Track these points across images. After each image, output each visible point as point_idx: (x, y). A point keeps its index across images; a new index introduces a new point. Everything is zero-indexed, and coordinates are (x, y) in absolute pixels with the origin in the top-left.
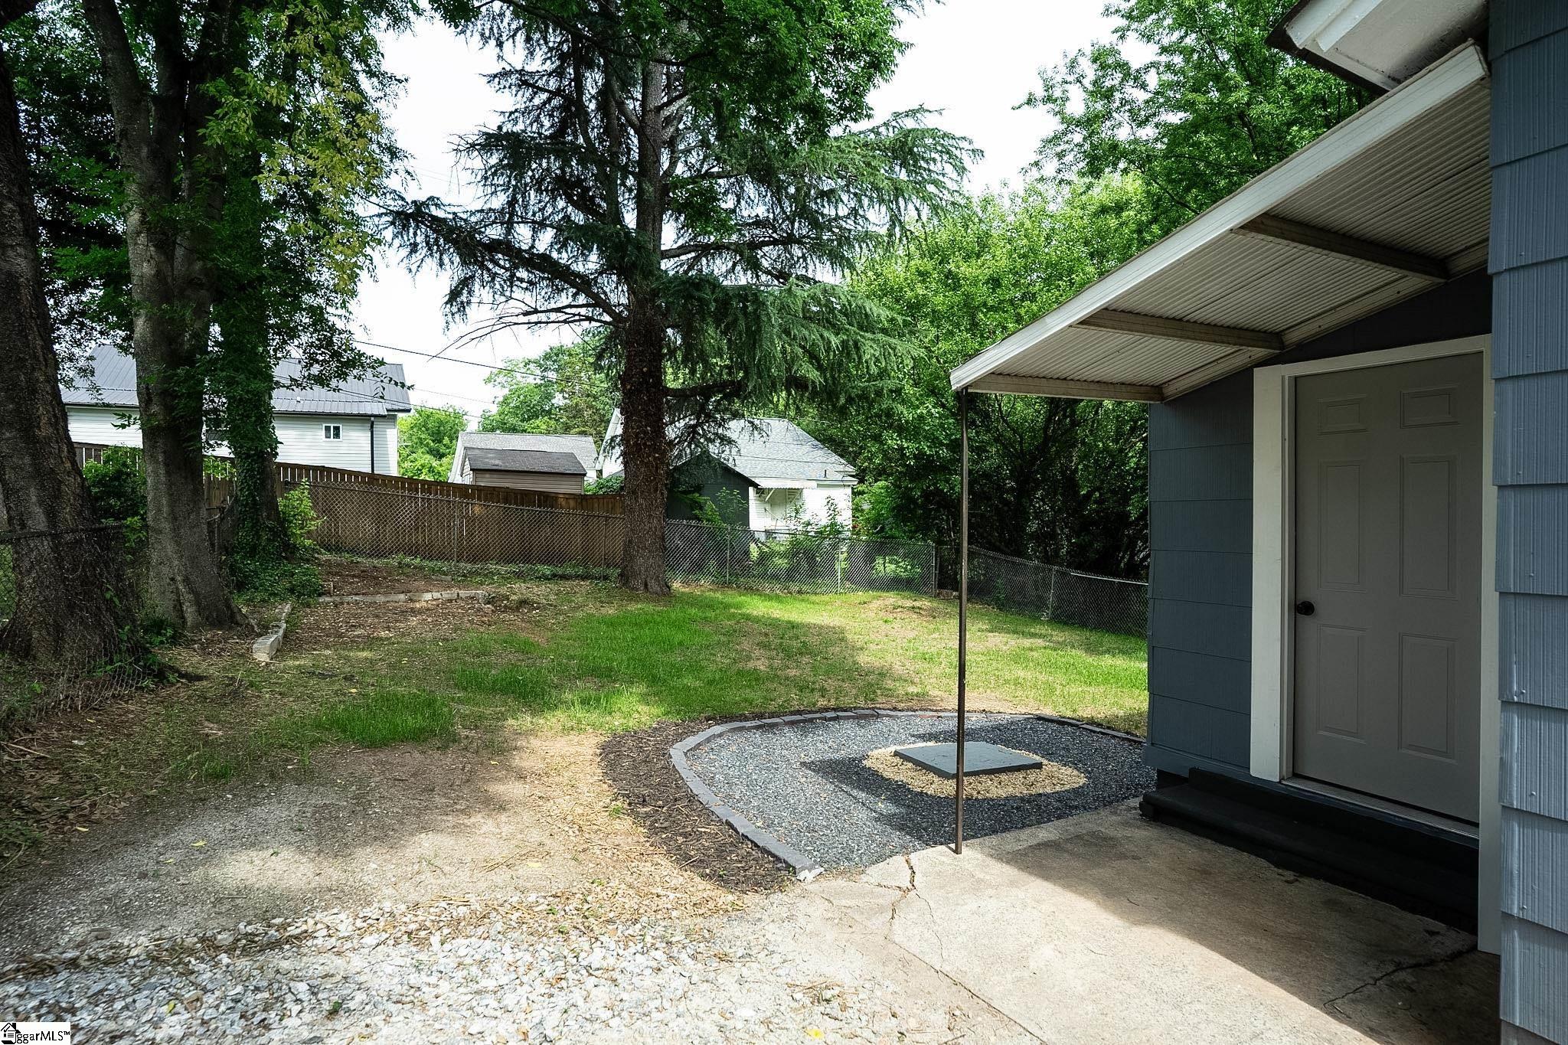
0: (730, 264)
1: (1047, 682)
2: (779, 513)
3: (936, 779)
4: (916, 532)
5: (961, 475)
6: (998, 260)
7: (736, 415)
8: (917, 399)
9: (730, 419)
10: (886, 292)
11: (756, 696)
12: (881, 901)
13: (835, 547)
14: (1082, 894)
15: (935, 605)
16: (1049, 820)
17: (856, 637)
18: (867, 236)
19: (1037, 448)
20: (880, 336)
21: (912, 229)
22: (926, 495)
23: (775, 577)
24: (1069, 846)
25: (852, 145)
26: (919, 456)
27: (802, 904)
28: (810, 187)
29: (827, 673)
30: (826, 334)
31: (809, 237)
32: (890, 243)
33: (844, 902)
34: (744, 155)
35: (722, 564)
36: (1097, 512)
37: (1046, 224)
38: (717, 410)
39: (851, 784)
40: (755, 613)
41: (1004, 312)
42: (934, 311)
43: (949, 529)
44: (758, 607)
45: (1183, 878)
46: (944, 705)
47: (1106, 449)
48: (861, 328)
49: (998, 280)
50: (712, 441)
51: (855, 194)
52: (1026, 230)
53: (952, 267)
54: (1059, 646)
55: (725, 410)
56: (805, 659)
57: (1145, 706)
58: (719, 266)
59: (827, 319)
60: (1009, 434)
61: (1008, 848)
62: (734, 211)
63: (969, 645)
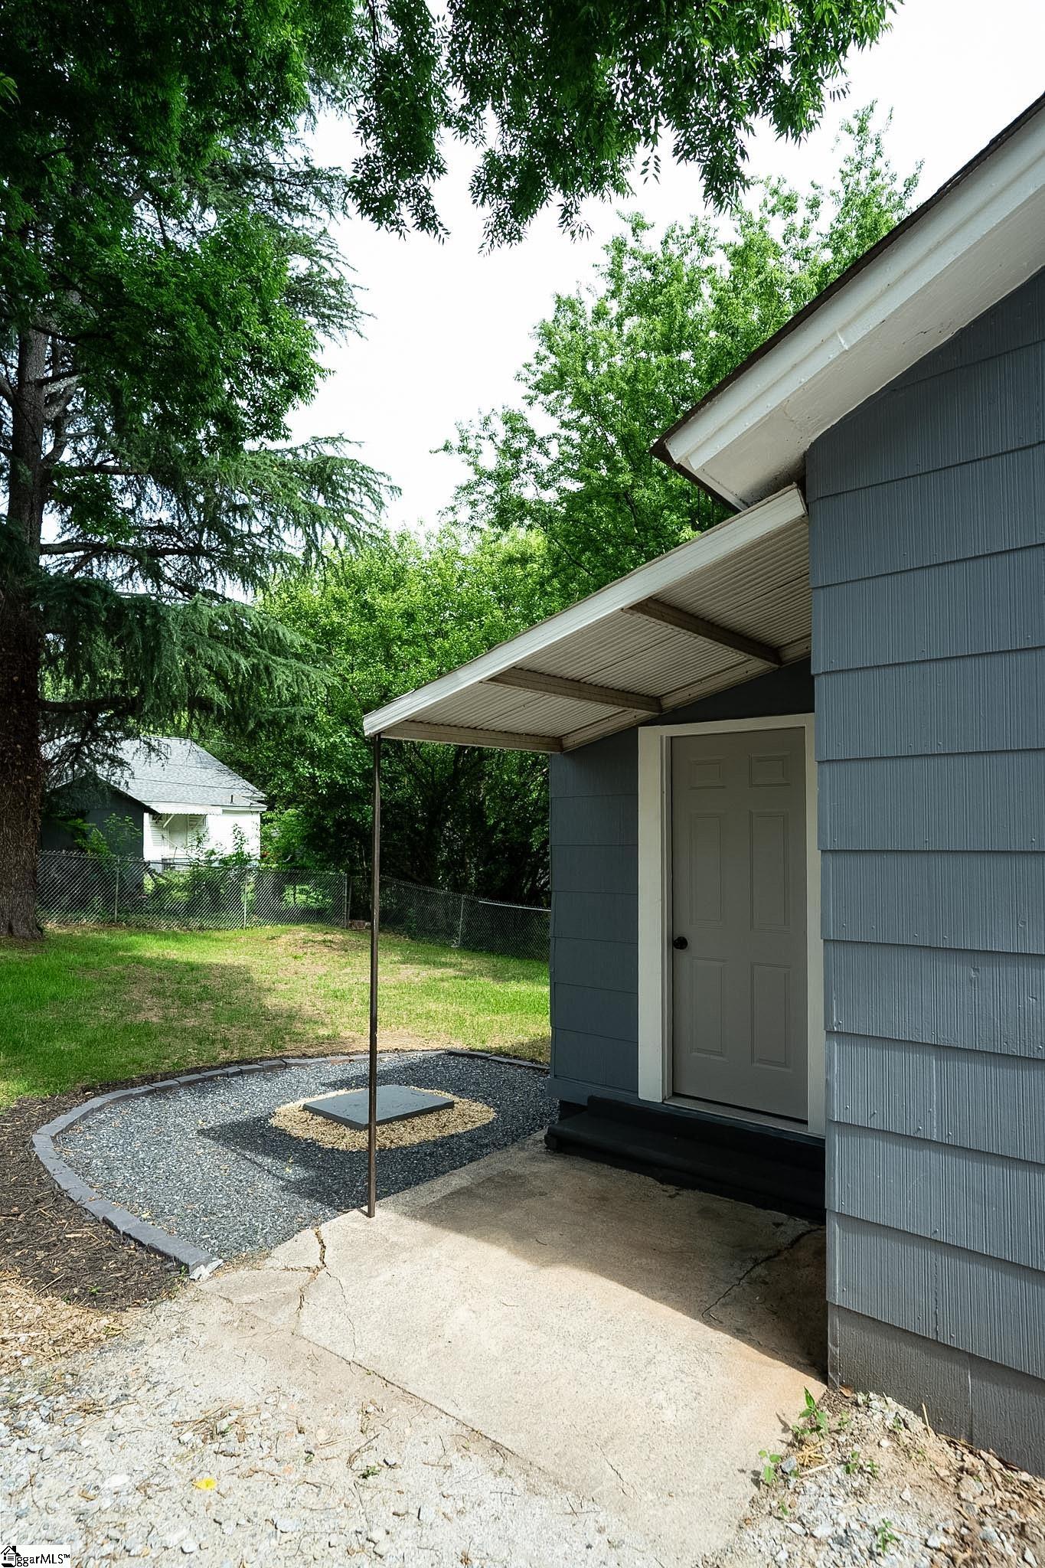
0: (127, 569)
1: (458, 1014)
2: (179, 840)
3: (348, 1132)
4: (328, 861)
5: (373, 804)
6: (413, 595)
7: (130, 735)
8: (331, 727)
9: (122, 738)
10: (299, 615)
11: (146, 1055)
12: (288, 1289)
13: (241, 877)
14: (493, 1243)
15: (347, 937)
16: (462, 1165)
17: (263, 977)
18: (281, 558)
19: (448, 779)
20: (293, 662)
21: (329, 555)
22: (338, 824)
23: (173, 913)
24: (481, 1191)
25: (268, 462)
26: (332, 785)
27: (196, 1311)
28: (221, 498)
29: (230, 1020)
30: (235, 656)
31: (218, 551)
32: (306, 567)
33: (246, 1298)
34: (147, 454)
35: (109, 900)
36: (503, 842)
37: (459, 565)
38: (106, 727)
39: (255, 1149)
40: (148, 955)
41: (418, 646)
42: (349, 640)
43: (361, 859)
44: (152, 948)
45: (585, 1209)
46: (356, 1047)
47: (510, 782)
48: (273, 651)
49: (412, 615)
50: (101, 762)
51: (270, 513)
52: (440, 569)
53: (368, 597)
54: (469, 975)
55: (118, 728)
56: (206, 1006)
57: (548, 1031)
58: (113, 570)
59: (236, 640)
60: (421, 766)
61: (422, 1202)
62: (132, 512)
63: (381, 978)
